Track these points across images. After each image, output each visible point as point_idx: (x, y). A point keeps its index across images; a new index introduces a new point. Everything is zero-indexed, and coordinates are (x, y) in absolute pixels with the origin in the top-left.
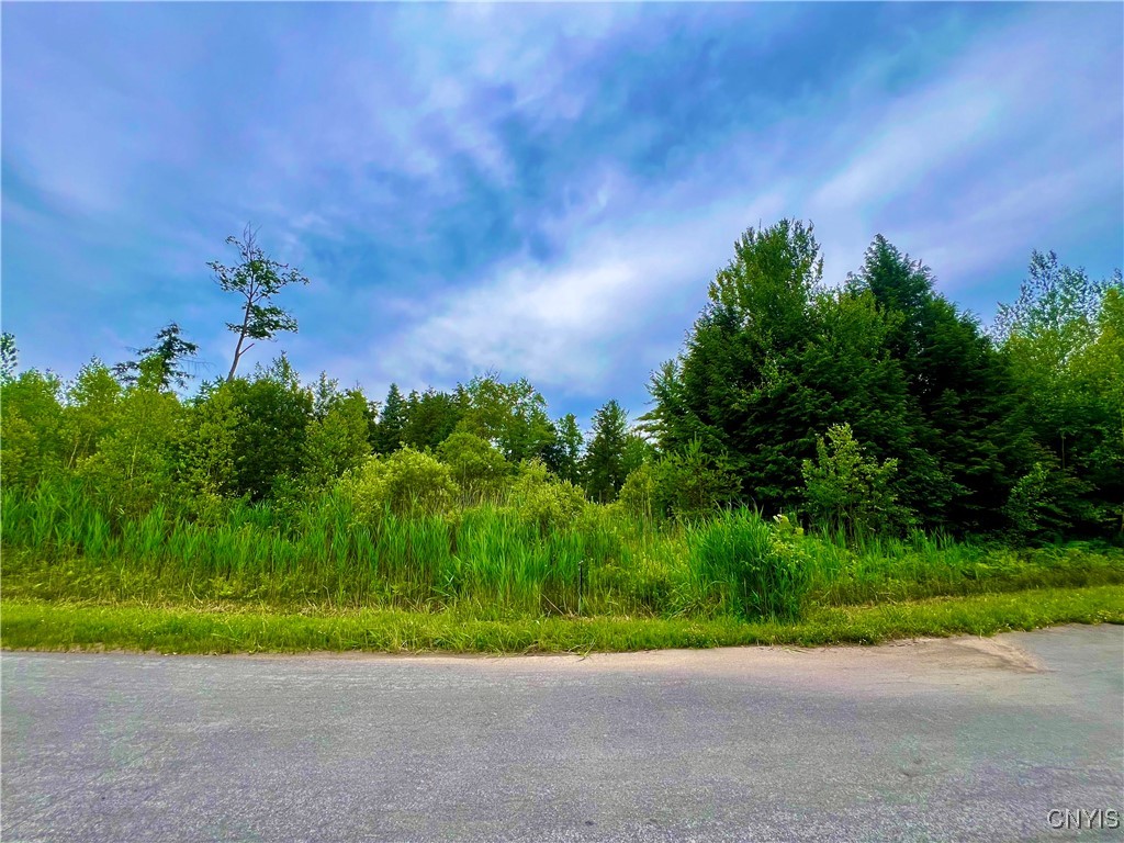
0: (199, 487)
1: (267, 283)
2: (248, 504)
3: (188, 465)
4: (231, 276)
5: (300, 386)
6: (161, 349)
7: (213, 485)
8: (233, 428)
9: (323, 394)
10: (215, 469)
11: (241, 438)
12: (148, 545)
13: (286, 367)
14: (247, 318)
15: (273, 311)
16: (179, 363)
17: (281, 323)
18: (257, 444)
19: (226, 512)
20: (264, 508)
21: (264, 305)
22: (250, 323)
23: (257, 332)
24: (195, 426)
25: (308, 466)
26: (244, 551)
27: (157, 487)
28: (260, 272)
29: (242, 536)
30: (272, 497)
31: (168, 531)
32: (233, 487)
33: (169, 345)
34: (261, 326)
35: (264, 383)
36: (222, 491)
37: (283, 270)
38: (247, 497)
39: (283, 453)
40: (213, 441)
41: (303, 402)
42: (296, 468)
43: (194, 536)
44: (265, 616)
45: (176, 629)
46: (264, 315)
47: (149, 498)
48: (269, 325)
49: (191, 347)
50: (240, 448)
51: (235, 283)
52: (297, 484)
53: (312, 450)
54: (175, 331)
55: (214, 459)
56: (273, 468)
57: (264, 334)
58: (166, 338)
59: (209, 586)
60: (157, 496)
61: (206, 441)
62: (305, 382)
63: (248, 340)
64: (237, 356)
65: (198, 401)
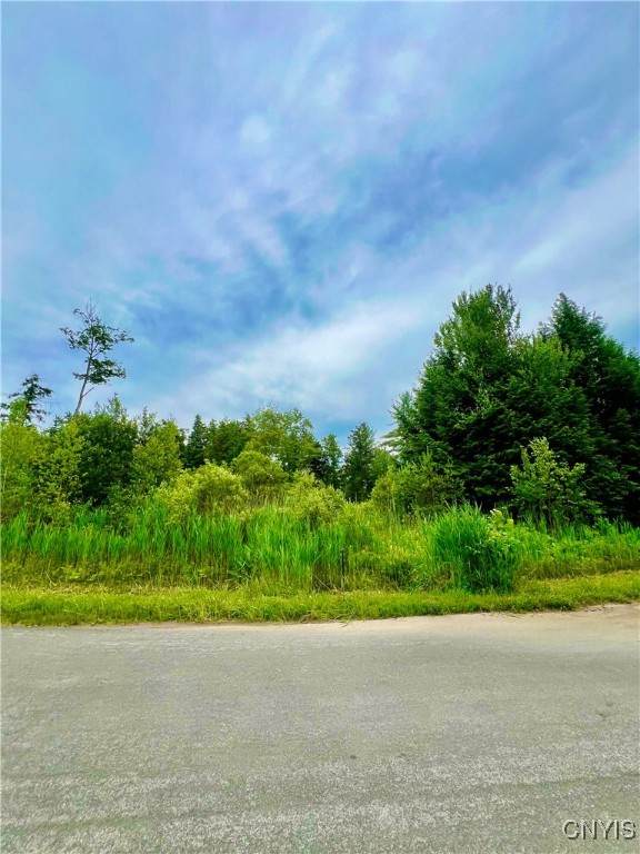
0: (54, 496)
1: (103, 343)
2: (90, 509)
3: (46, 480)
4: (77, 338)
5: (128, 419)
6: (25, 393)
7: (64, 495)
8: (80, 452)
9: (145, 424)
10: (65, 483)
11: (84, 459)
12: (16, 541)
13: (118, 405)
14: (89, 369)
15: (107, 363)
16: (40, 403)
17: (114, 372)
18: (96, 462)
19: (72, 516)
20: (102, 512)
21: (101, 358)
22: (91, 373)
23: (96, 379)
24: (51, 451)
25: (134, 479)
26: (87, 545)
27: (23, 497)
28: (98, 334)
29: (86, 534)
30: (108, 503)
31: (30, 531)
32: (79, 496)
33: (31, 390)
34: (99, 374)
35: (101, 417)
36: (70, 499)
37: (115, 333)
38: (89, 503)
39: (116, 469)
40: (64, 463)
41: (131, 431)
42: (126, 480)
43: (50, 535)
44: (104, 596)
45: (37, 606)
46: (101, 366)
47: (17, 506)
48: (105, 373)
49: (48, 392)
50: (83, 466)
51: (79, 343)
52: (127, 493)
53: (137, 466)
54: (36, 379)
55: (65, 475)
56: (109, 480)
57: (101, 380)
58: (30, 385)
59: (61, 572)
60: (23, 504)
61: (59, 462)
62: (132, 416)
63: (89, 385)
64: (81, 397)
65: (53, 432)
